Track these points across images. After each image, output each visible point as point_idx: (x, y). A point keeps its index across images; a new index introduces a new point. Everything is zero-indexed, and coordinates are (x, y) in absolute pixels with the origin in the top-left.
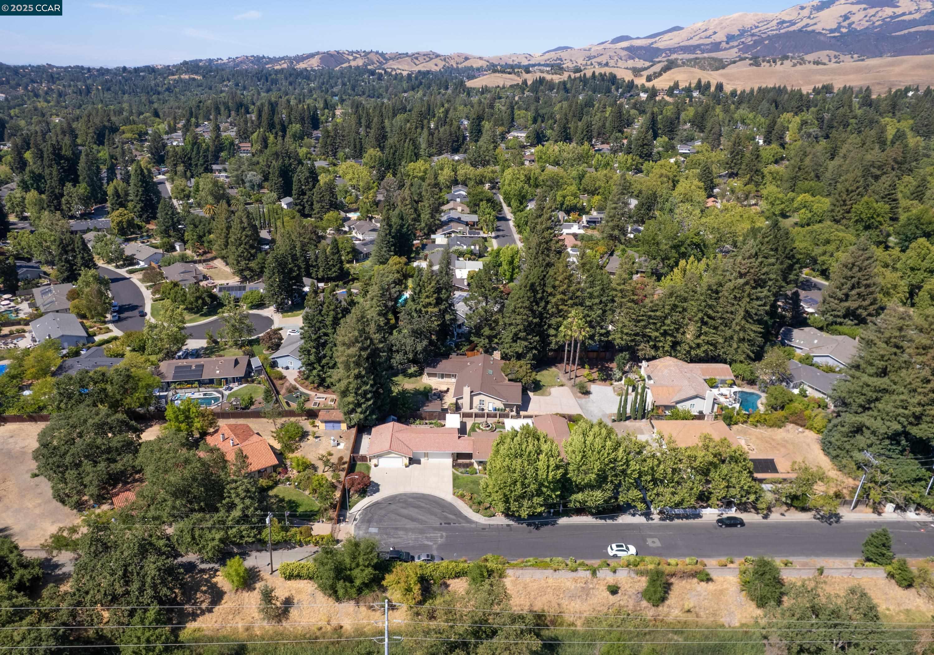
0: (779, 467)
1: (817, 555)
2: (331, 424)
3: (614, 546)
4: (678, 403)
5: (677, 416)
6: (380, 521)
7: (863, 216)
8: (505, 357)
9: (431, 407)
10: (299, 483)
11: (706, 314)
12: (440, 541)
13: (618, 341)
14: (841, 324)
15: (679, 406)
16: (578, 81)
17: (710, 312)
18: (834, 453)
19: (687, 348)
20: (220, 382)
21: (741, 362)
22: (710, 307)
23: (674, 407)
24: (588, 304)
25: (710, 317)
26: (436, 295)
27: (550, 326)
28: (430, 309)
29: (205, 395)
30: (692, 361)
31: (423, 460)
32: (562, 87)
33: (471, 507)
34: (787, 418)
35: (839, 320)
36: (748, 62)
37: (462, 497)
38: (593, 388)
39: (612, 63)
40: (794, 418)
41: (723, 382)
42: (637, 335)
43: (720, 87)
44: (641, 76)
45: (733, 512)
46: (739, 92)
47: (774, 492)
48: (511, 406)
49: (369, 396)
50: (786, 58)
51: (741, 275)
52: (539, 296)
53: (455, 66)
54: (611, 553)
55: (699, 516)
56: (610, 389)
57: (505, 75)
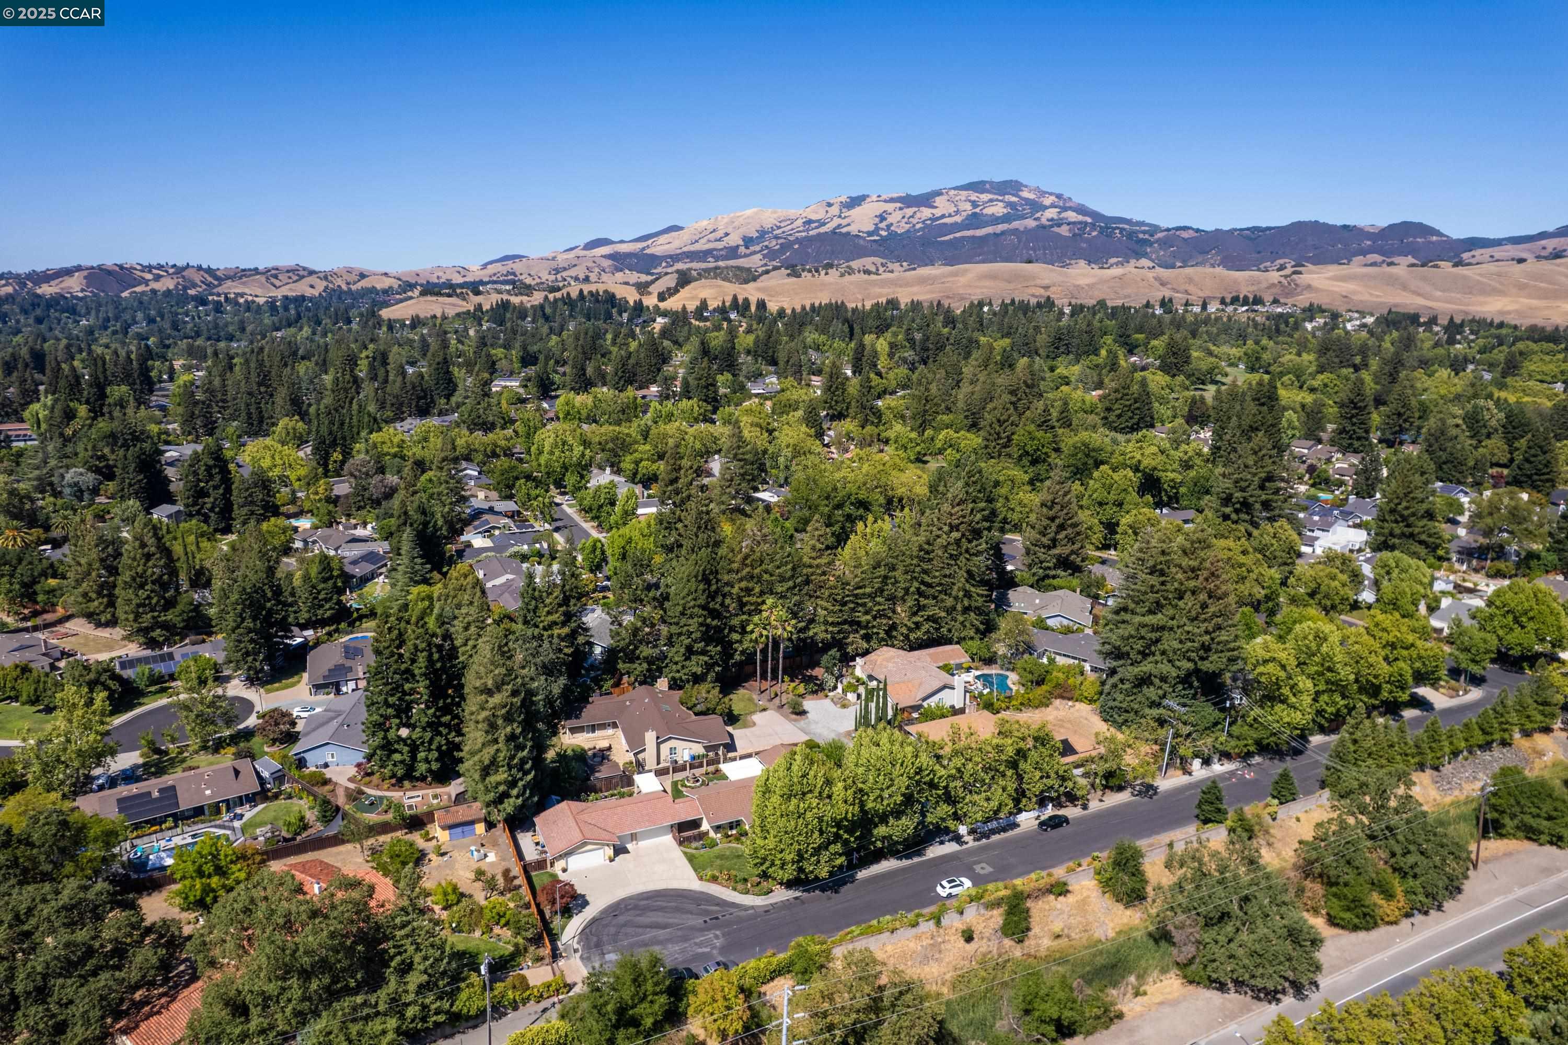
0: (1077, 747)
1: (1158, 833)
2: (459, 830)
3: (944, 883)
4: (924, 699)
5: (930, 716)
6: (615, 939)
7: (1028, 448)
8: (675, 685)
9: (603, 773)
10: (459, 923)
11: (923, 583)
12: (718, 943)
13: (823, 635)
14: (1054, 577)
15: (925, 704)
16: (560, 304)
17: (927, 579)
18: (1120, 720)
19: (905, 631)
20: (216, 810)
21: (972, 638)
22: (925, 572)
23: (921, 706)
24: (779, 589)
25: (929, 585)
26: (564, 608)
27: (732, 629)
28: (556, 632)
29: (194, 836)
30: (912, 649)
31: (629, 846)
32: (539, 313)
33: (735, 889)
34: (1050, 693)
35: (1052, 573)
36: (784, 271)
37: (714, 879)
38: (808, 704)
39: (593, 277)
40: (1058, 691)
41: (959, 667)
42: (845, 622)
43: (762, 305)
44: (650, 293)
45: (1050, 811)
46: (789, 312)
47: (1086, 775)
48: (714, 748)
49: (528, 766)
50: (830, 266)
51: (953, 528)
52: (714, 587)
53: (344, 287)
54: (943, 893)
55: (1015, 825)
56: (827, 702)
57: (441, 299)
